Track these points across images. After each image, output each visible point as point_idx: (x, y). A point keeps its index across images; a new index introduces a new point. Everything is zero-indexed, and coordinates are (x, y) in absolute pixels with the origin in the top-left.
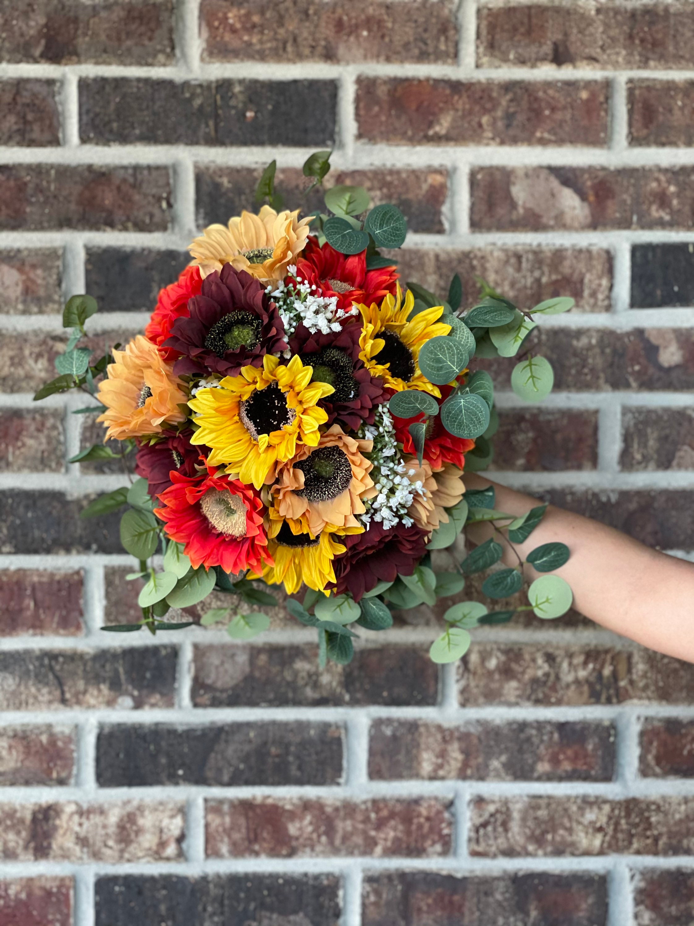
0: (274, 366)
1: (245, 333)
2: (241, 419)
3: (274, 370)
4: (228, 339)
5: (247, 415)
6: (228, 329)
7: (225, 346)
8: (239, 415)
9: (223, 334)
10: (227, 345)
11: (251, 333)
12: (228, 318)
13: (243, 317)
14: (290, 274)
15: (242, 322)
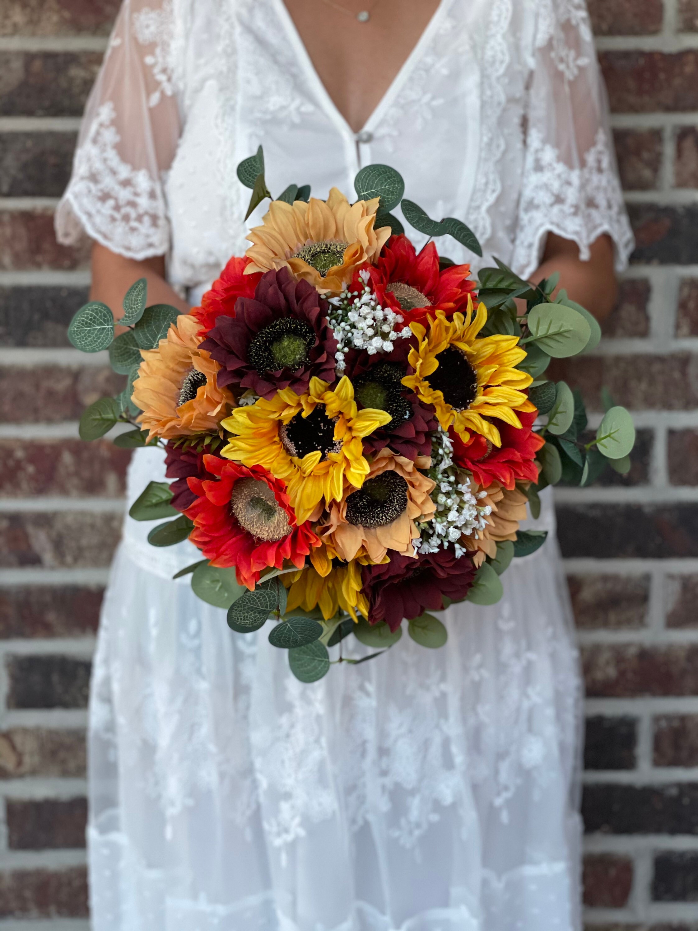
0: (322, 389)
1: (296, 345)
2: (281, 439)
3: (322, 393)
4: (275, 348)
5: (288, 435)
6: (277, 338)
7: (271, 359)
8: (279, 435)
9: (271, 343)
10: (273, 358)
11: (302, 347)
12: (280, 324)
13: (296, 327)
14: (360, 280)
15: (294, 333)
